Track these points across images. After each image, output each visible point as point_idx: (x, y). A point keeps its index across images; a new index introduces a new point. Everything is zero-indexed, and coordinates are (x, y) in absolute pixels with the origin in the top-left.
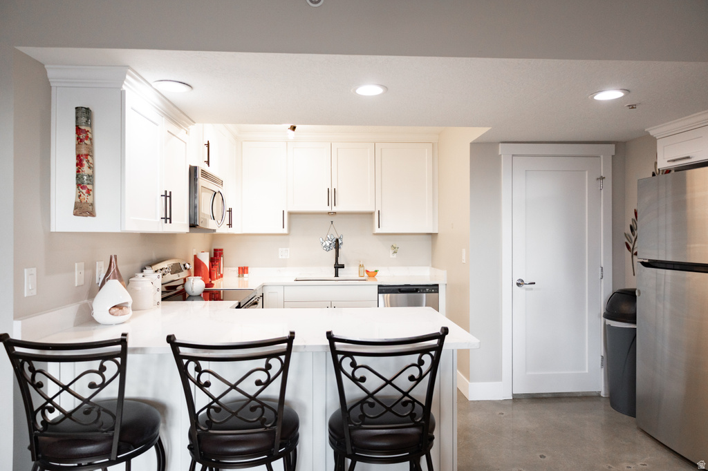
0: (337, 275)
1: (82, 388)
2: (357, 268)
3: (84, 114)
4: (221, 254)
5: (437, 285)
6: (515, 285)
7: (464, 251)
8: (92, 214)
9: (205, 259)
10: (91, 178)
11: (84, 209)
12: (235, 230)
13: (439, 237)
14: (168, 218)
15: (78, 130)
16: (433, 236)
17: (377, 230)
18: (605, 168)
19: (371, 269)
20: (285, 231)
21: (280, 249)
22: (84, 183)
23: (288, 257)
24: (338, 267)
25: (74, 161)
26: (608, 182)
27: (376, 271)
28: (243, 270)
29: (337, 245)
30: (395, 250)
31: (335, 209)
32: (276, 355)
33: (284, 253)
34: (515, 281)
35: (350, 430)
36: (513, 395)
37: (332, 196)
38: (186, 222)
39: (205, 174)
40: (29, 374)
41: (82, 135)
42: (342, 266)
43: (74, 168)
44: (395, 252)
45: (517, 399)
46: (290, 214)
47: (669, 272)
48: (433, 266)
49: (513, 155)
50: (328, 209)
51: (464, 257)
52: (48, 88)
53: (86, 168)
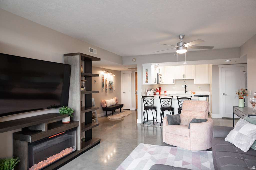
0: (186, 93)
2: (190, 91)
3: (147, 70)
4: (161, 88)
5: (208, 95)
6: (222, 94)
9: (158, 89)
11: (147, 82)
12: (164, 84)
13: (210, 84)
14: (155, 82)
15: (146, 72)
17: (195, 83)
19: (194, 92)
20: (174, 84)
21: (173, 87)
22: (147, 78)
24: (186, 91)
25: (146, 76)
27: (195, 92)
28: (165, 92)
29: (186, 87)
31: (185, 79)
33: (174, 88)
34: (223, 94)
36: (222, 117)
37: (184, 76)
38: (157, 83)
39: (160, 75)
40: (144, 100)
42: (187, 91)
43: (146, 77)
44: (200, 88)
45: (223, 118)
46: (175, 80)
49: (222, 68)
50: (183, 79)
52: (142, 67)
53: (147, 77)
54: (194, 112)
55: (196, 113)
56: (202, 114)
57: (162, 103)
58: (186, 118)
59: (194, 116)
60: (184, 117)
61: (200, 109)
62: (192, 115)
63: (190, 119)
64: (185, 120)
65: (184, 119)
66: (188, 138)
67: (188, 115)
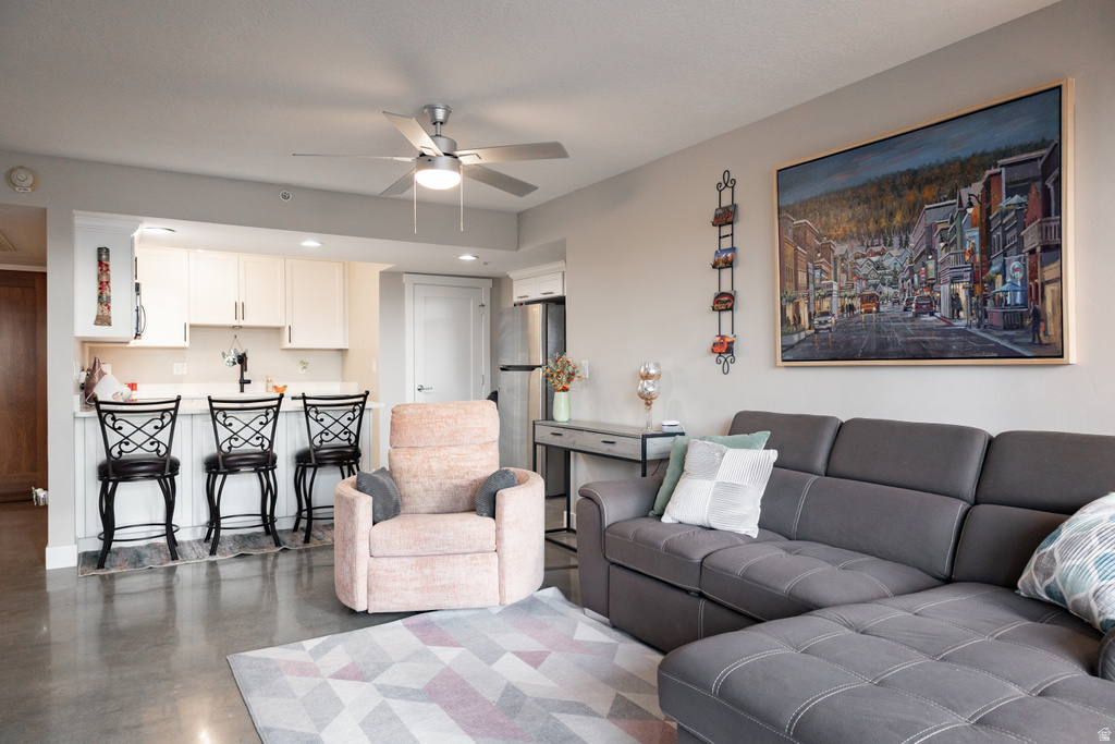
0: (241, 391)
1: (150, 429)
2: (265, 384)
3: (105, 253)
7: (374, 363)
8: (110, 324)
10: (109, 298)
11: (103, 320)
13: (350, 352)
15: (100, 263)
16: (343, 351)
17: (288, 345)
18: (485, 298)
19: (280, 385)
20: (187, 344)
21: (175, 364)
22: (104, 301)
23: (185, 373)
24: (243, 382)
25: (96, 286)
26: (488, 308)
27: (285, 388)
29: (242, 360)
30: (305, 365)
31: (242, 323)
32: (271, 407)
33: (180, 368)
34: (417, 386)
35: (315, 451)
37: (240, 309)
40: (111, 422)
41: (103, 266)
42: (249, 382)
43: (96, 291)
44: (304, 368)
46: (191, 326)
47: (519, 373)
48: (343, 381)
49: (414, 284)
50: (236, 323)
51: (374, 368)
53: (106, 292)
54: (456, 449)
55: (464, 452)
56: (490, 453)
57: (224, 434)
58: (426, 479)
59: (462, 464)
60: (416, 476)
61: (479, 436)
62: (452, 464)
63: (449, 481)
64: (426, 490)
65: (418, 487)
66: (490, 554)
67: (435, 465)
